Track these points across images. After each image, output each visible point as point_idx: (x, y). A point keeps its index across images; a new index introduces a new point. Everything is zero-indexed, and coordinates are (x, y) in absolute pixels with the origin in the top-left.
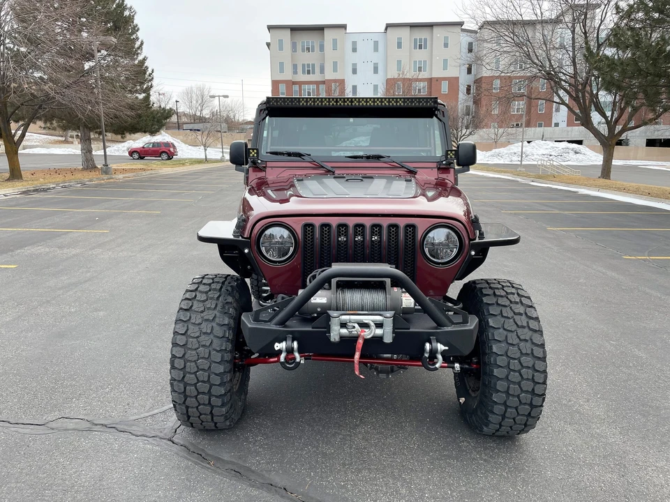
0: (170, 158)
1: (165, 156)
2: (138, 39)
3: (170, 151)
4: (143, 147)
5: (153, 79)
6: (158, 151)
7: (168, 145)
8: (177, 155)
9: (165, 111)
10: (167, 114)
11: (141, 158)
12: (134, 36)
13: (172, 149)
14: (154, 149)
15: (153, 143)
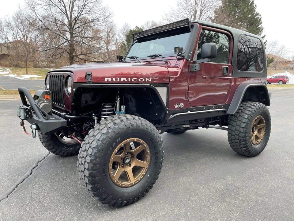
0: (284, 83)
1: (281, 82)
2: (261, 27)
3: (284, 80)
4: (271, 78)
5: (266, 45)
6: (278, 80)
7: (284, 77)
8: (288, 82)
9: (269, 59)
10: (271, 61)
11: (270, 83)
12: (260, 26)
13: (285, 79)
14: (276, 79)
15: (276, 76)
